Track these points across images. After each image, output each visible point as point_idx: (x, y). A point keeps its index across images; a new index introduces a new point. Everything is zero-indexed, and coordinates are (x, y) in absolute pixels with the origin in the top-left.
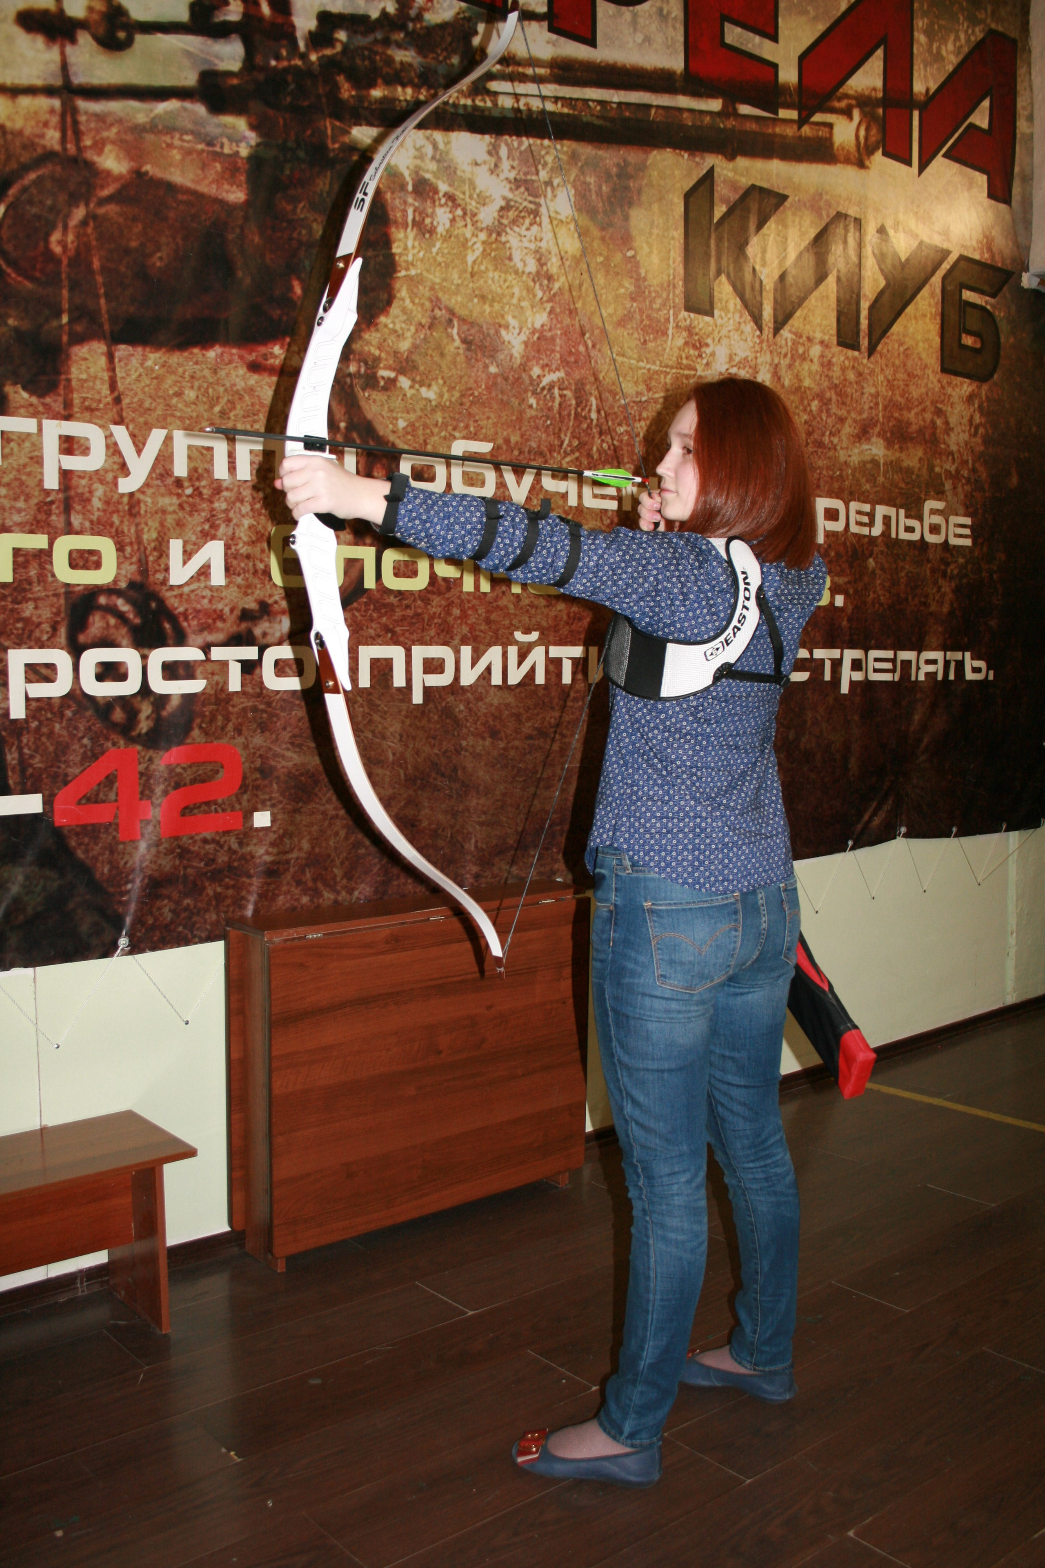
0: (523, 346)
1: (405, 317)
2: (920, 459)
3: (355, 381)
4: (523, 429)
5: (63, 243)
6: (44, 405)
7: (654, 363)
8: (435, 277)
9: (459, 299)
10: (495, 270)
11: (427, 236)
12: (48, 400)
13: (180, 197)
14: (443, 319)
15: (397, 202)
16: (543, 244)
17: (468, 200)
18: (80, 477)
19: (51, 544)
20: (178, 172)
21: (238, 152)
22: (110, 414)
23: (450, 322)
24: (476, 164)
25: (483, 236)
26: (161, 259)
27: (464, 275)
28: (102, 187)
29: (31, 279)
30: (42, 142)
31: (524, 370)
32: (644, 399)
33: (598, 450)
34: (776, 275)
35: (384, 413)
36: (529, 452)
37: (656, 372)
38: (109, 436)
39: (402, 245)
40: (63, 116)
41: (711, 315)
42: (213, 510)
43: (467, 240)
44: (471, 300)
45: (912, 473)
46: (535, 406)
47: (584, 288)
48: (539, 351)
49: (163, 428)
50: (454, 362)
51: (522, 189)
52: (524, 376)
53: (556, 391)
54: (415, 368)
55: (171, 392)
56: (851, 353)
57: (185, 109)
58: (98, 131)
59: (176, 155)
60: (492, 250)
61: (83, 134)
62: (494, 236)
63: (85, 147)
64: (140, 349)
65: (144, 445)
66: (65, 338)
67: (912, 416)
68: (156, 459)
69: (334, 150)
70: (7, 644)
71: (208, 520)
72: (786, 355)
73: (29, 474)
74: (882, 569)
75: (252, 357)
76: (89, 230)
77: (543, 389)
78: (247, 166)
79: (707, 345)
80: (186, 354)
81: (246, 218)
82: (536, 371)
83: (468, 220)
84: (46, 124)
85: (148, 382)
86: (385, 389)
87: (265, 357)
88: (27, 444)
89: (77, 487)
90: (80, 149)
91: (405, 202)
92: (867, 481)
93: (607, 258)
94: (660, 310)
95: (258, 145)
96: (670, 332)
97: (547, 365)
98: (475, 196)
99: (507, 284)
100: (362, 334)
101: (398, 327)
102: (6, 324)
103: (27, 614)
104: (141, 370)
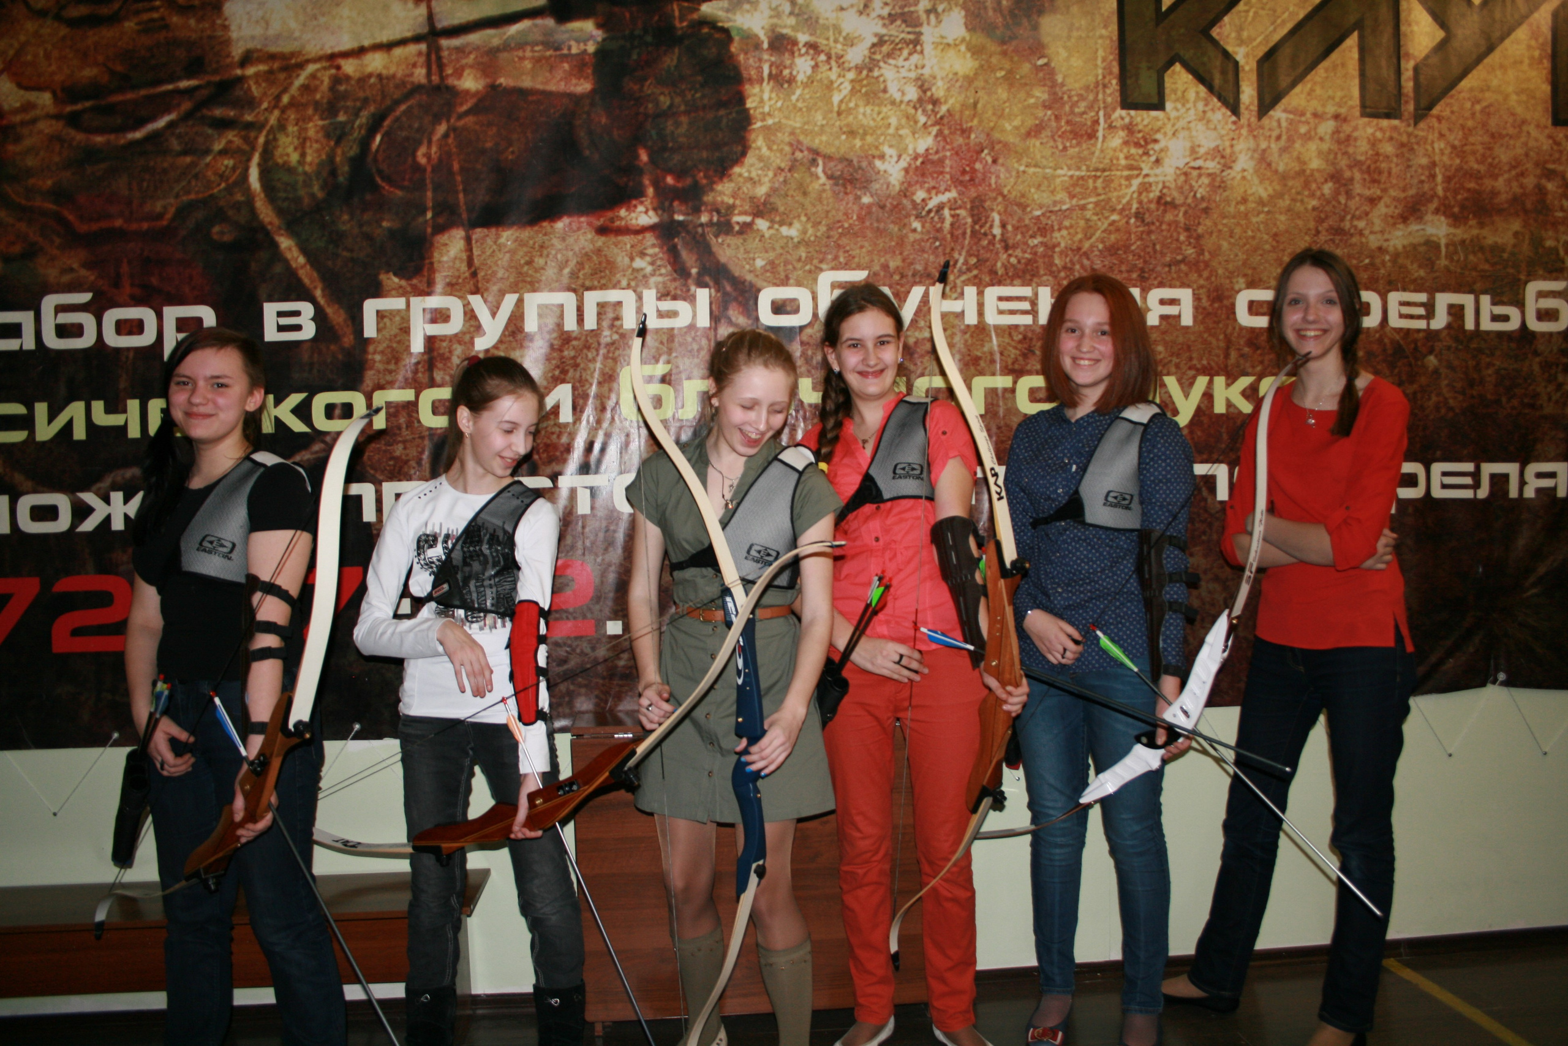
0: (903, 173)
1: (762, 164)
2: (1516, 234)
3: (707, 230)
4: (906, 253)
5: (428, 156)
6: (411, 285)
7: (1079, 169)
8: (797, 122)
9: (824, 138)
10: (868, 103)
11: (786, 86)
12: (415, 281)
13: (530, 98)
14: (805, 160)
15: (751, 61)
16: (926, 72)
17: (832, 44)
18: (442, 340)
19: (417, 396)
20: (529, 78)
21: (585, 50)
22: (468, 287)
23: (814, 162)
24: (842, 9)
25: (851, 75)
26: (513, 152)
27: (830, 116)
28: (461, 104)
29: (401, 188)
30: (411, 79)
31: (905, 196)
32: (1064, 207)
33: (1004, 266)
34: (1260, 52)
35: (740, 256)
36: (914, 275)
37: (1082, 178)
38: (466, 305)
39: (757, 99)
40: (428, 55)
41: (1160, 106)
42: (562, 357)
43: (832, 82)
44: (838, 137)
45: (1503, 250)
46: (919, 229)
47: (979, 106)
48: (923, 175)
49: (515, 292)
50: (820, 199)
51: (899, 22)
52: (905, 201)
53: (946, 212)
54: (774, 210)
55: (522, 262)
56: (1385, 123)
57: (536, 26)
58: (458, 60)
59: (528, 65)
60: (862, 87)
61: (445, 65)
62: (865, 72)
63: (448, 76)
64: (493, 230)
65: (498, 308)
66: (429, 230)
67: (1500, 184)
68: (509, 319)
69: (682, 28)
70: (381, 478)
71: (558, 367)
72: (1279, 138)
73: (399, 342)
74: (1451, 367)
75: (601, 221)
76: (450, 141)
77: (930, 211)
78: (594, 60)
79: (1156, 141)
80: (536, 228)
81: (592, 105)
82: (920, 195)
83: (833, 63)
84: (414, 65)
85: (501, 256)
86: (741, 233)
87: (612, 220)
88: (397, 319)
89: (439, 348)
90: (442, 78)
91: (760, 60)
92: (1420, 267)
93: (1010, 72)
94: (1084, 113)
95: (604, 40)
96: (1100, 134)
97: (934, 188)
98: (841, 39)
99: (881, 116)
100: (715, 186)
101: (754, 174)
102: (381, 226)
103: (398, 453)
104: (495, 247)
